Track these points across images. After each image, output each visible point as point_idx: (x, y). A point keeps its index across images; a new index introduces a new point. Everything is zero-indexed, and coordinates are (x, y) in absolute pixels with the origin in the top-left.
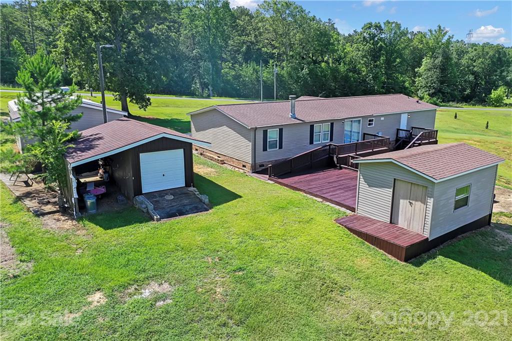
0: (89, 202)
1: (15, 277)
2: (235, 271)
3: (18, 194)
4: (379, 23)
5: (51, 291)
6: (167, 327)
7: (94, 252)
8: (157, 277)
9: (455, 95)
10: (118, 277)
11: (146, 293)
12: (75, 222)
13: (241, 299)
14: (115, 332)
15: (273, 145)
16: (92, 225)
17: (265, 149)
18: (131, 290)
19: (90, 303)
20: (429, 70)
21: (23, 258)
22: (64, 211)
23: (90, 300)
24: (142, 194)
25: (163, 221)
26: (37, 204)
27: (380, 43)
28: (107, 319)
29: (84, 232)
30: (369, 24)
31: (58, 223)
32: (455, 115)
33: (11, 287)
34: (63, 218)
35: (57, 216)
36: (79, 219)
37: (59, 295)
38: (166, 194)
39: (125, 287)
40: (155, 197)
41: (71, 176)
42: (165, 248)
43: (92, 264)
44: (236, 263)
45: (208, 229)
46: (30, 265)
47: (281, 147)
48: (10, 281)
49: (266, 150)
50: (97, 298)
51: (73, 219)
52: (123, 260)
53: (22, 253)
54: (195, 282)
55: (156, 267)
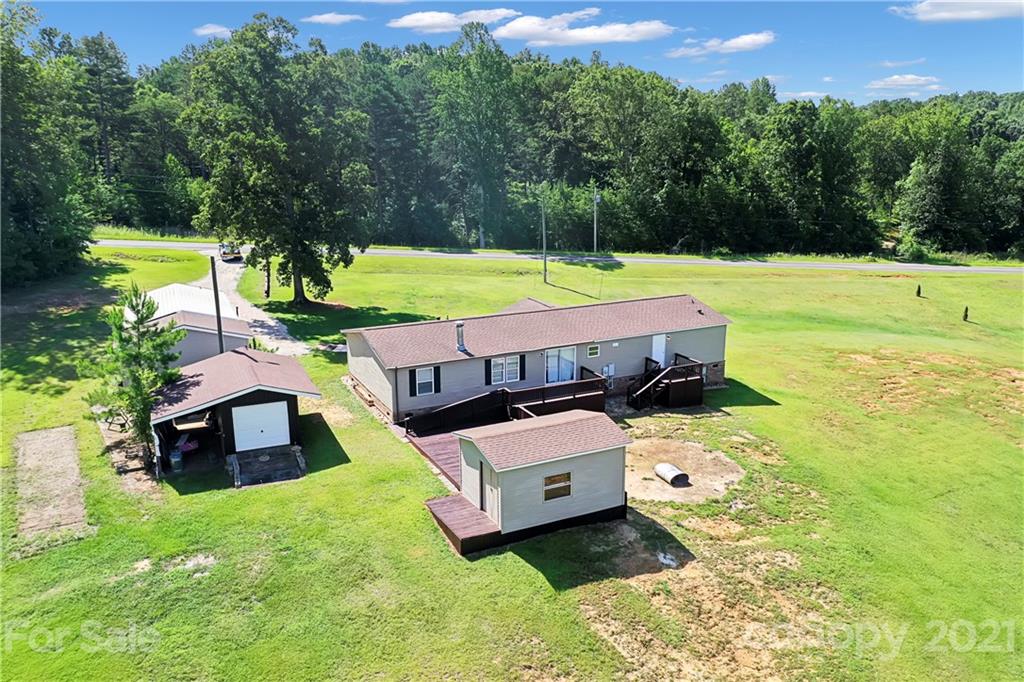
0: (174, 460)
1: (79, 539)
2: (281, 550)
3: (108, 443)
4: (811, 102)
5: (106, 555)
6: (194, 596)
7: (160, 519)
8: (207, 550)
9: (973, 235)
10: (169, 546)
11: (190, 565)
12: (155, 483)
13: (273, 577)
14: (147, 595)
15: (425, 387)
16: (170, 488)
17: (413, 393)
18: (179, 559)
19: (135, 569)
20: (919, 185)
21: (91, 521)
22: (149, 468)
23: (136, 566)
24: (235, 452)
25: (243, 487)
26: (124, 458)
27: (809, 140)
28: (145, 584)
29: (159, 495)
30: (791, 103)
31: (138, 484)
32: (917, 289)
33: (74, 548)
34: (145, 477)
35: (140, 474)
36: (159, 481)
37: (111, 560)
38: (262, 454)
39: (173, 557)
40: (249, 457)
41: (153, 433)
42: (228, 521)
43: (152, 532)
44: (287, 542)
45: (283, 502)
46: (96, 528)
47: (438, 390)
48: (74, 543)
49: (415, 395)
50: (144, 565)
51: (154, 479)
52: (181, 531)
53: (91, 515)
54: (239, 558)
55: (210, 540)
